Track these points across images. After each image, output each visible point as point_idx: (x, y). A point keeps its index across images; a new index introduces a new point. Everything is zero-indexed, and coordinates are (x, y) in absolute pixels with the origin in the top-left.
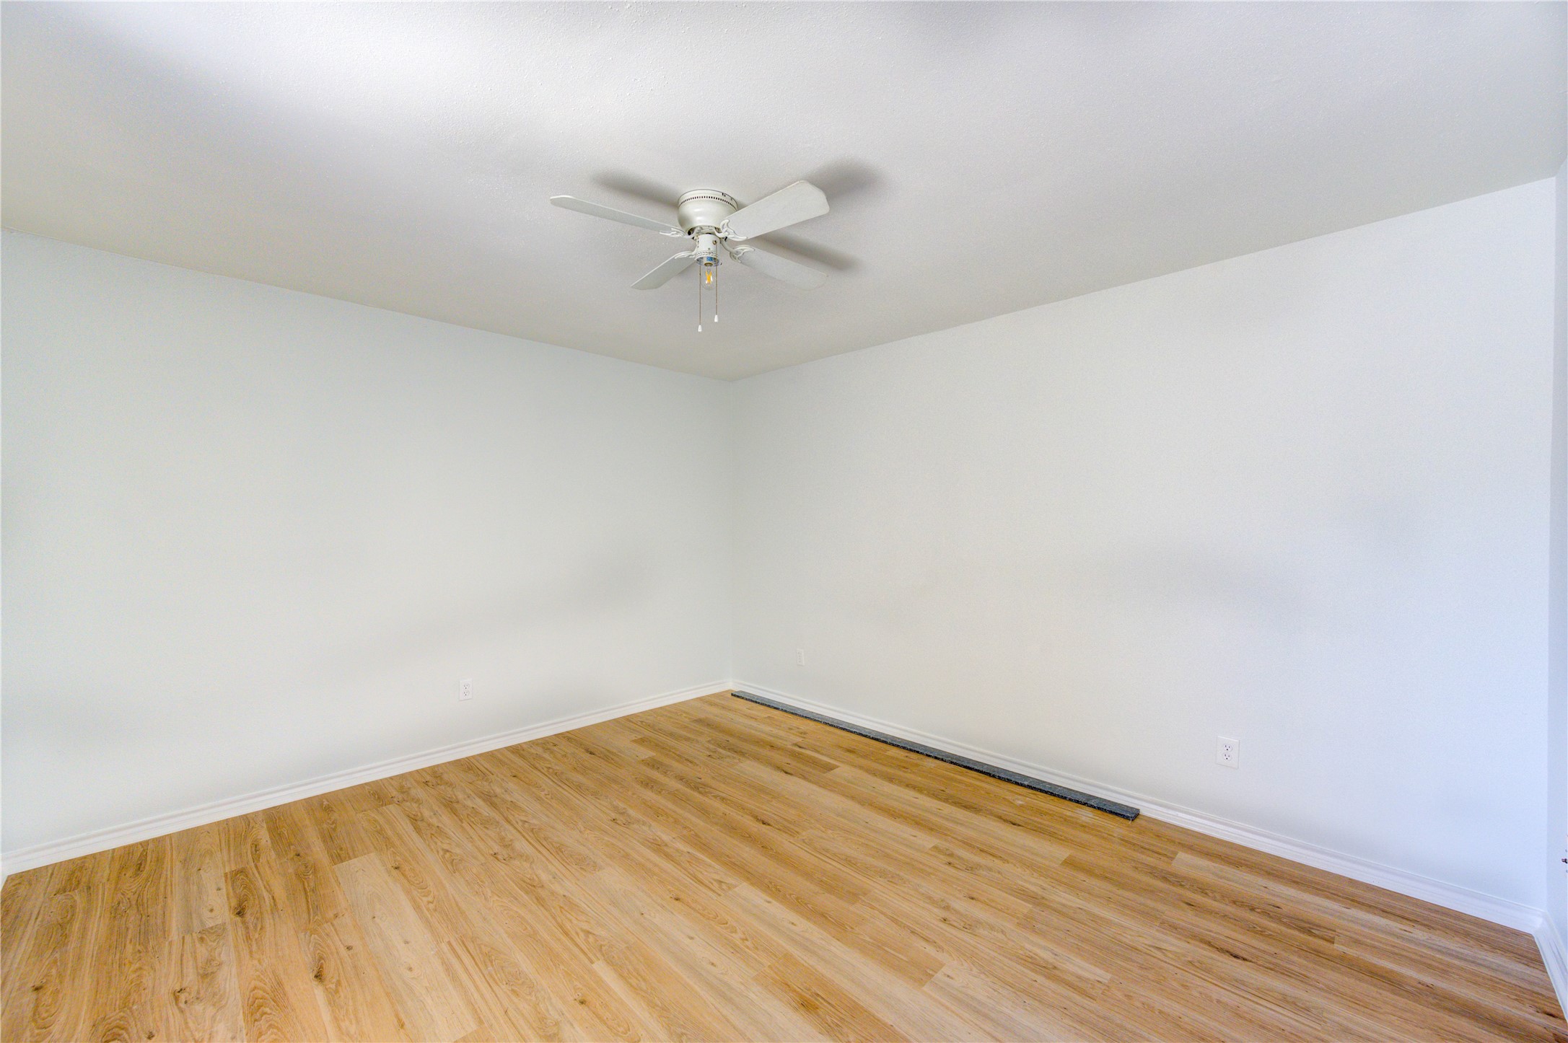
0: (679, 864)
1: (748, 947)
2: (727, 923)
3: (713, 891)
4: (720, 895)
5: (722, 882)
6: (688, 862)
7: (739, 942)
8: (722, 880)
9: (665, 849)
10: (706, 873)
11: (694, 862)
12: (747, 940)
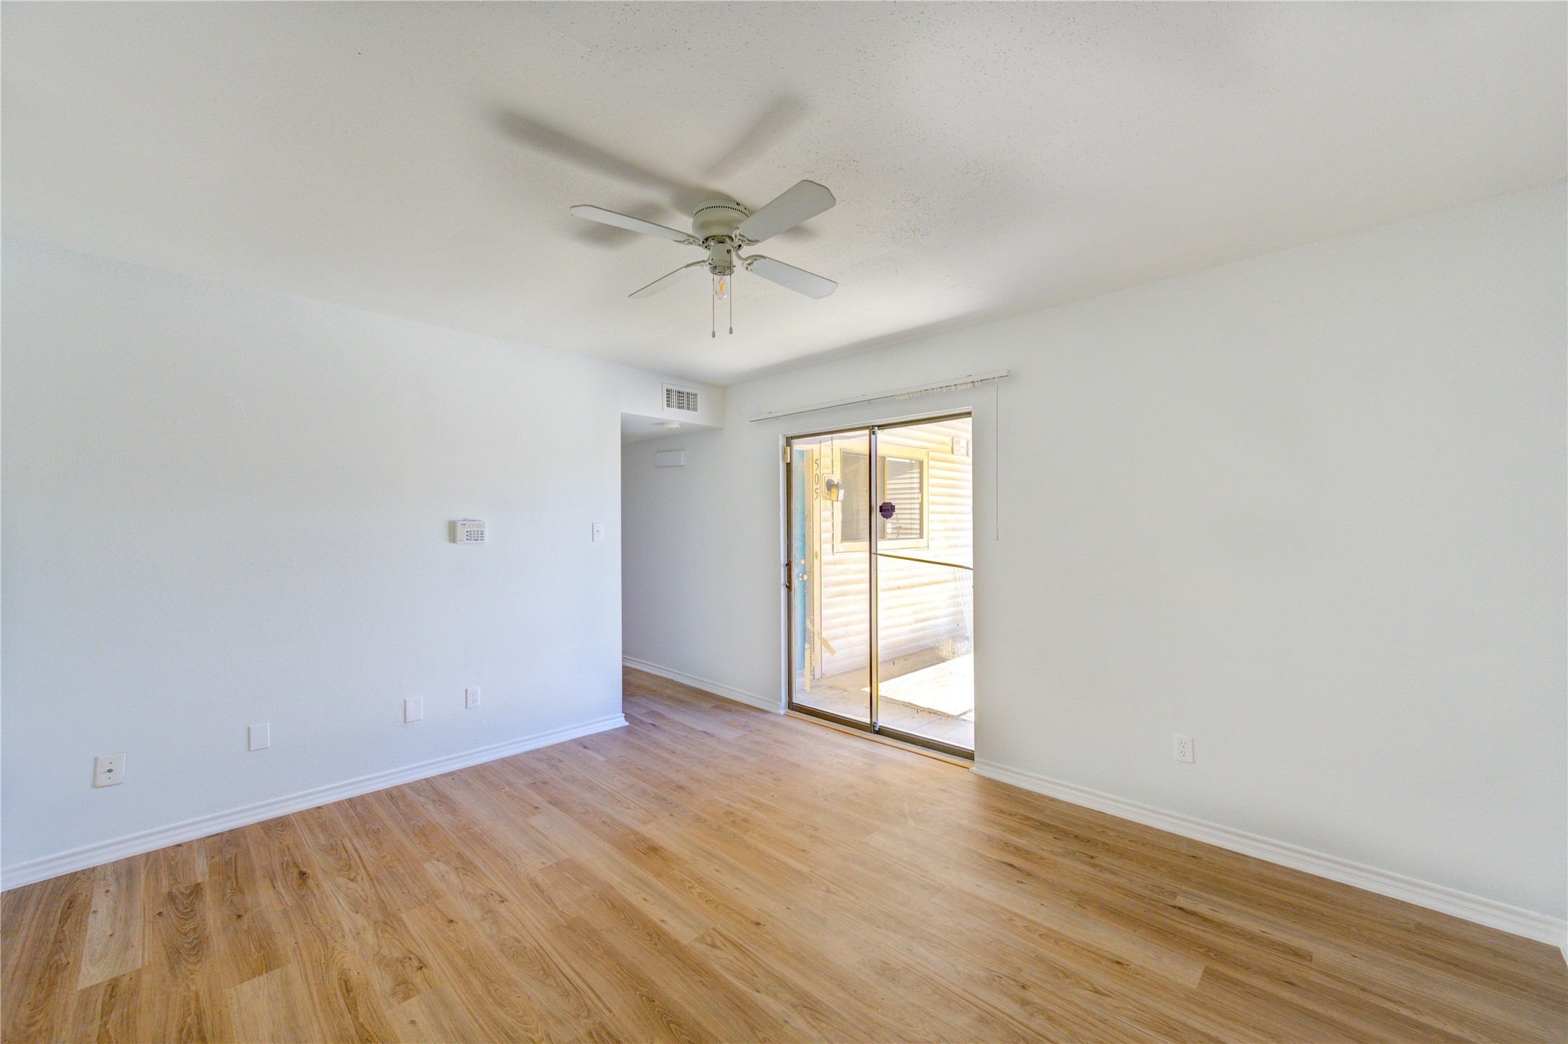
0: (766, 971)
1: (689, 882)
2: (706, 901)
3: (722, 935)
4: (714, 929)
5: (711, 946)
6: (756, 976)
7: (696, 885)
8: (711, 948)
9: (794, 1000)
10: (731, 958)
11: (748, 975)
12: (689, 887)
